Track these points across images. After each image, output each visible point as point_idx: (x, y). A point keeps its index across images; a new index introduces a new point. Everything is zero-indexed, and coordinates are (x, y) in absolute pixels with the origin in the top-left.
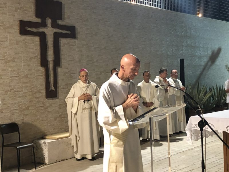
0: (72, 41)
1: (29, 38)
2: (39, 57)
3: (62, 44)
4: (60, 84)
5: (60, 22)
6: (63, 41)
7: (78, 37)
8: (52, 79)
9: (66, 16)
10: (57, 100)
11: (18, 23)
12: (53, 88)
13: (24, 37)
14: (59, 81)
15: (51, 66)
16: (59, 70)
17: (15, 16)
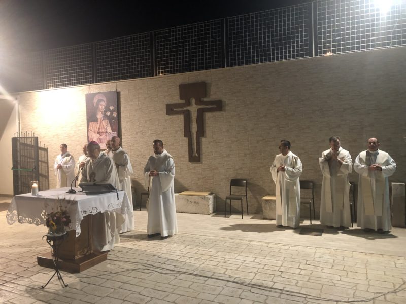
0: (218, 114)
1: (175, 116)
2: (183, 130)
3: (206, 118)
4: (204, 151)
5: (205, 99)
6: (208, 116)
7: (227, 109)
8: (195, 147)
9: (211, 93)
10: (201, 164)
11: (165, 107)
12: (197, 155)
13: (171, 116)
14: (203, 149)
15: (195, 136)
16: (204, 140)
17: (164, 102)
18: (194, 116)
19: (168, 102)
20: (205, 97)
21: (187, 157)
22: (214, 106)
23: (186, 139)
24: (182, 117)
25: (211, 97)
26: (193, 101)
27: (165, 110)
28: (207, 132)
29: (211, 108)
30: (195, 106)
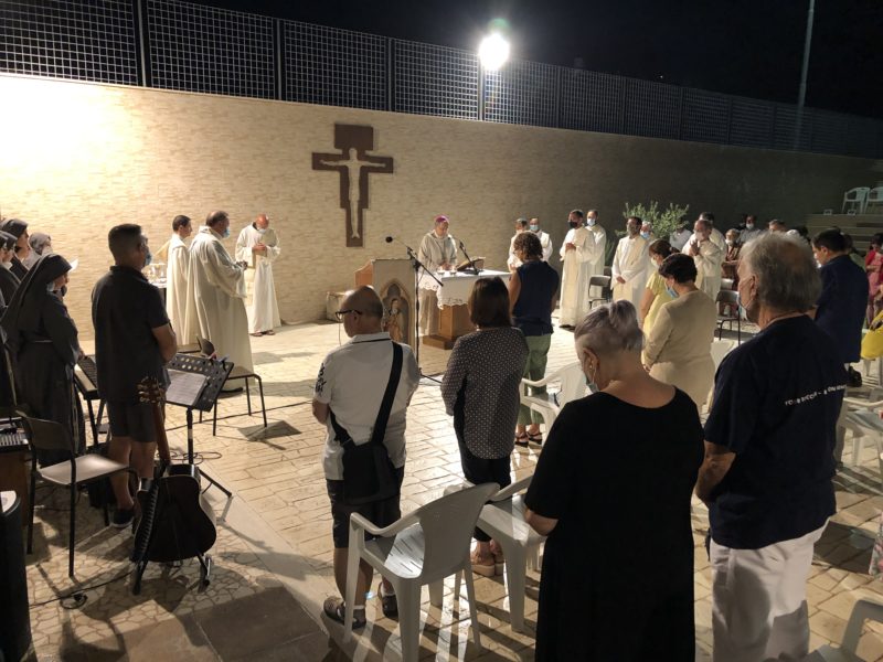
0: (387, 176)
1: (325, 174)
2: (339, 197)
3: (372, 181)
4: (367, 231)
5: (370, 153)
6: (373, 177)
7: (397, 171)
8: (355, 224)
9: (378, 145)
10: (363, 250)
11: (310, 156)
12: (358, 235)
14: (366, 227)
15: (355, 207)
16: (367, 213)
17: (308, 148)
18: (355, 176)
19: (315, 150)
20: (371, 148)
21: (344, 239)
22: (383, 165)
23: (343, 212)
24: (336, 175)
25: (378, 150)
26: (353, 153)
27: (309, 162)
28: (373, 202)
29: (378, 167)
30: (356, 160)
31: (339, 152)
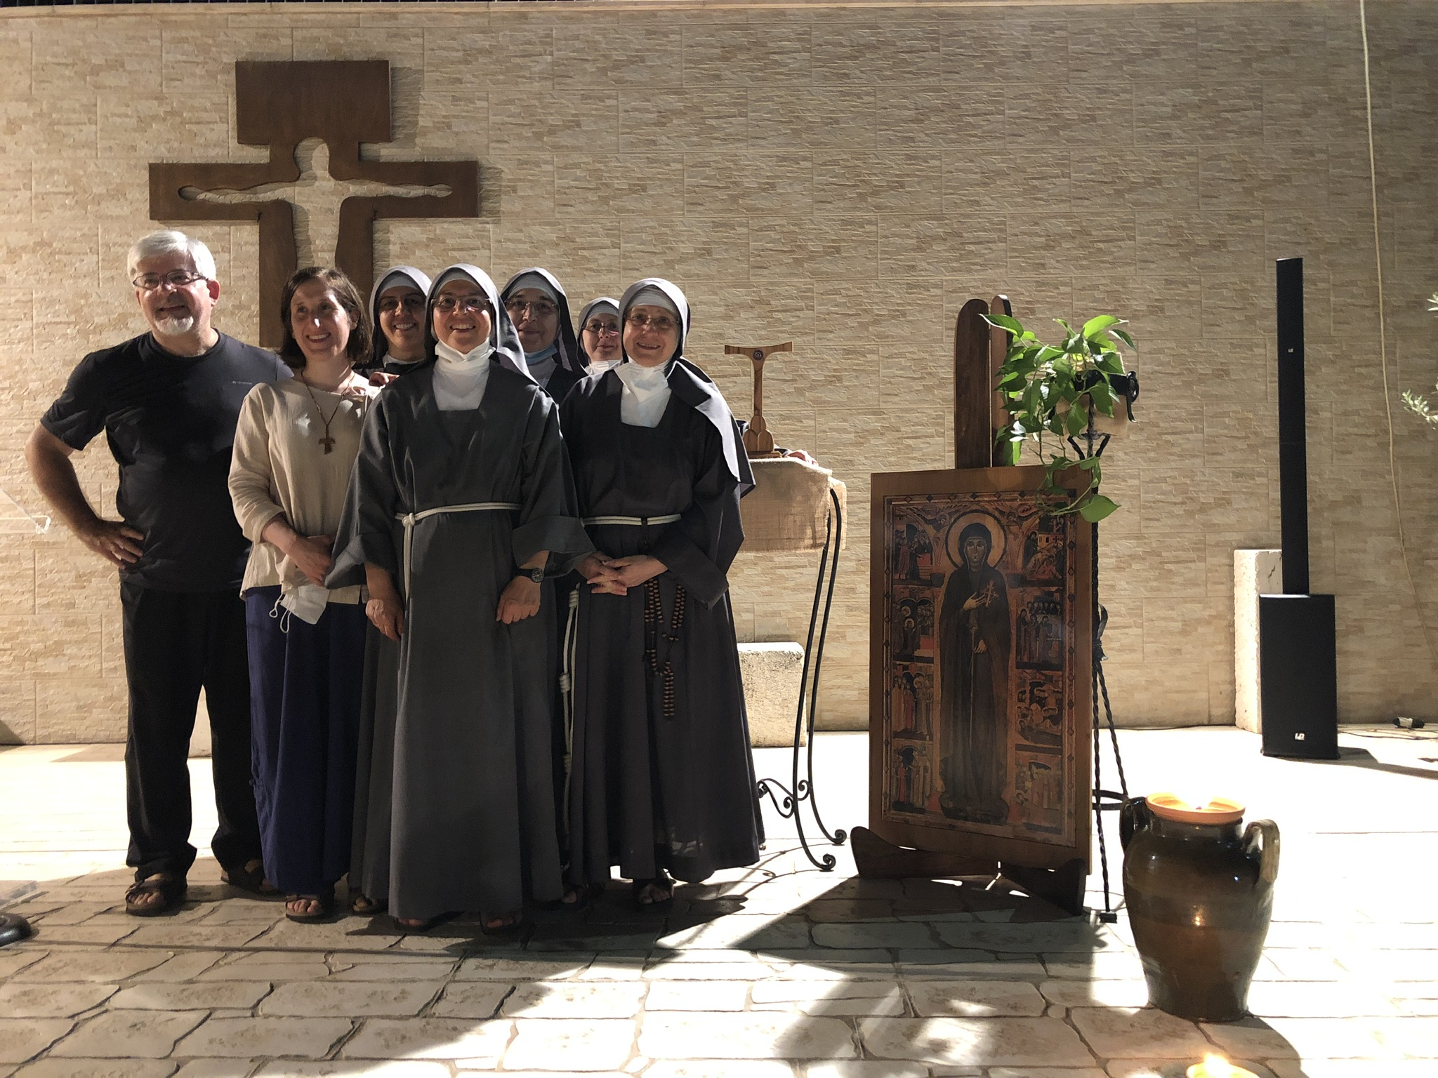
7: (505, 207)
11: (143, 175)
17: (134, 148)
18: (323, 233)
19: (165, 154)
20: (388, 138)
22: (440, 191)
24: (247, 235)
25: (417, 140)
26: (318, 155)
27: (140, 197)
29: (417, 199)
30: (326, 182)
31: (258, 155)
